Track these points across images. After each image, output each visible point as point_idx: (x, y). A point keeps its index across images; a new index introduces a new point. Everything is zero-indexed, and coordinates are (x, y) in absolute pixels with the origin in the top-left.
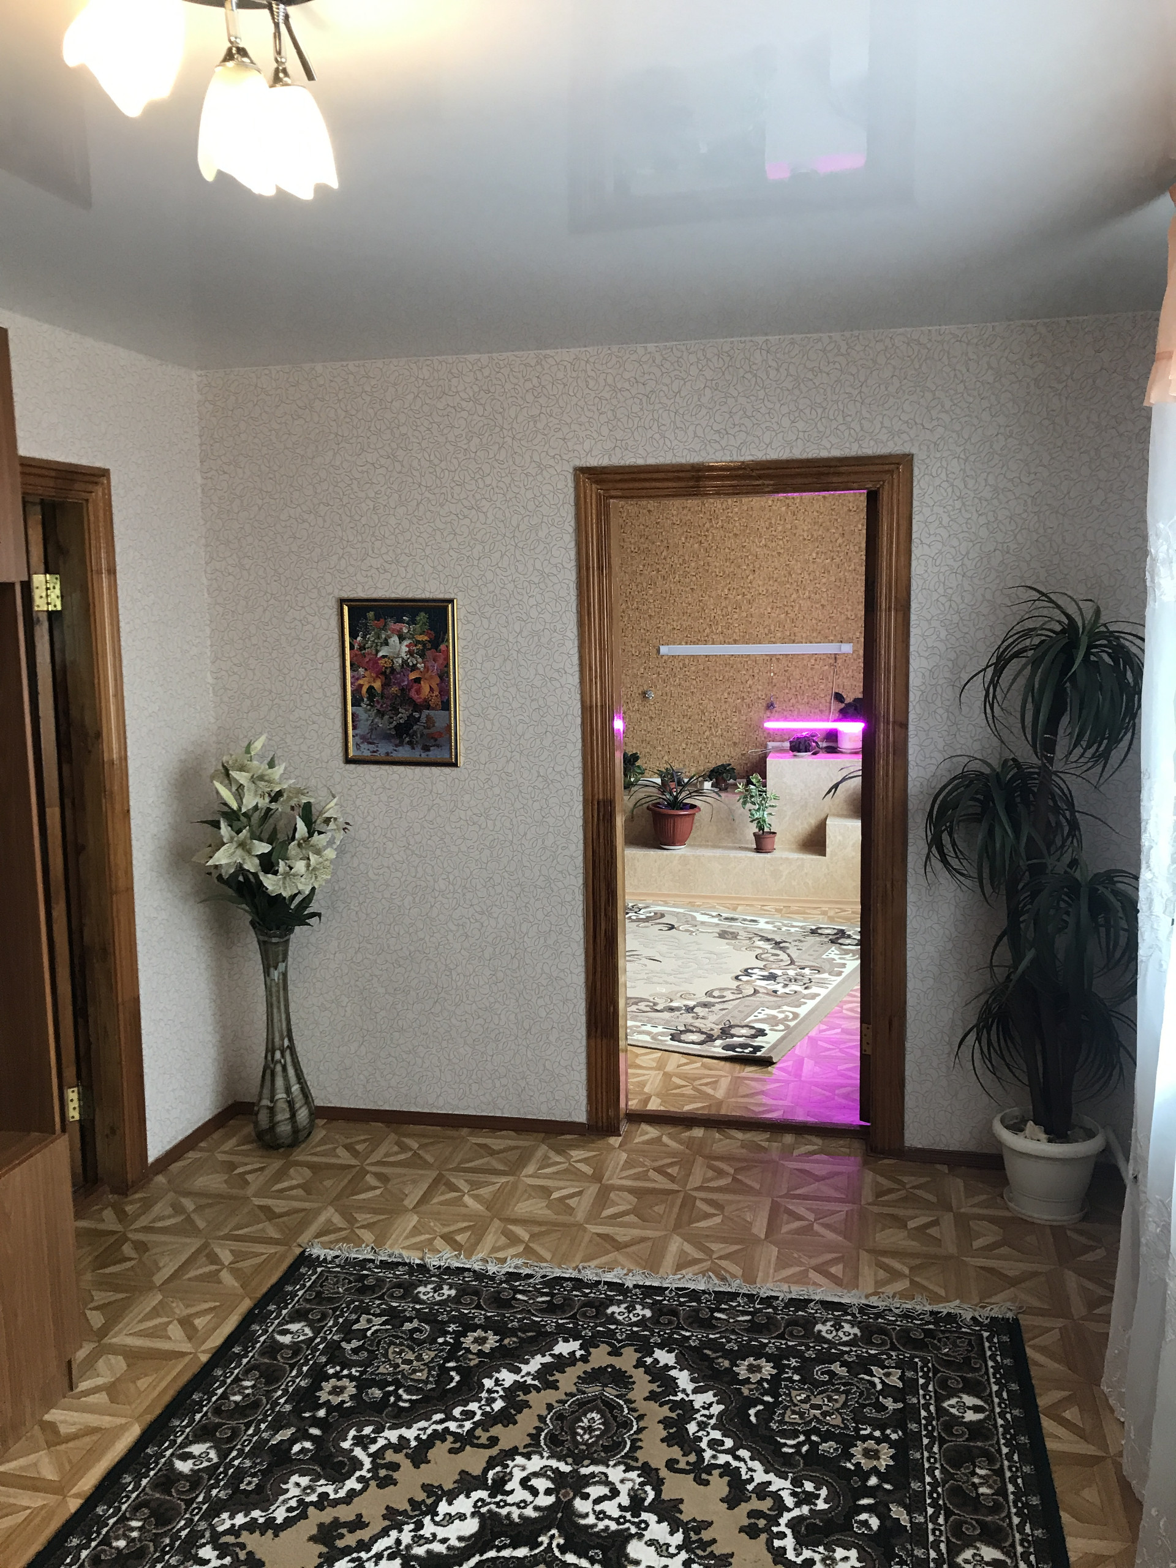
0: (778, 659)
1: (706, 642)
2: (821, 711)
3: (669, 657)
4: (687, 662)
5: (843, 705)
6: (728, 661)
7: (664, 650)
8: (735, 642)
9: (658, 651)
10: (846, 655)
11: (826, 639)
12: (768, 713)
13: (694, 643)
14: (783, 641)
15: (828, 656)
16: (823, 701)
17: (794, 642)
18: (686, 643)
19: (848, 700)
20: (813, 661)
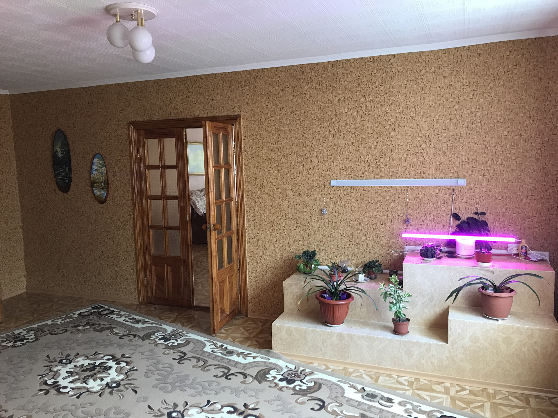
0: (412, 189)
1: (362, 178)
2: (443, 226)
3: (337, 187)
4: (349, 191)
5: (459, 222)
6: (377, 190)
7: (334, 183)
8: (382, 177)
9: (330, 183)
10: (462, 187)
11: (446, 176)
12: (405, 226)
13: (354, 178)
14: (416, 177)
15: (448, 188)
16: (445, 218)
17: (423, 178)
18: (349, 178)
19: (463, 219)
20: (437, 191)
